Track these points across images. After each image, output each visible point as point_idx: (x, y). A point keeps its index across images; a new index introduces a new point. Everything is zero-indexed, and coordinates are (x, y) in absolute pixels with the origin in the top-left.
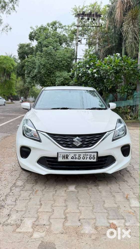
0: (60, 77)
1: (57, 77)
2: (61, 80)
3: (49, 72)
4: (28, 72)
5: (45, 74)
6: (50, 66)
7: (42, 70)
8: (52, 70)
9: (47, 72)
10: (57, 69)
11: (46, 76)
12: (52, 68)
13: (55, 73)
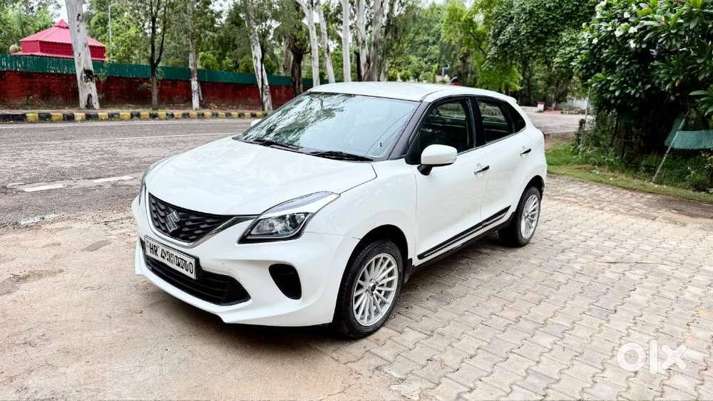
0: (570, 45)
1: (563, 44)
2: (568, 54)
3: (541, 32)
4: (496, 30)
5: (531, 38)
6: (548, 15)
7: (524, 25)
8: (553, 25)
9: (537, 31)
10: (569, 22)
11: (532, 41)
12: (552, 19)
13: (560, 33)
